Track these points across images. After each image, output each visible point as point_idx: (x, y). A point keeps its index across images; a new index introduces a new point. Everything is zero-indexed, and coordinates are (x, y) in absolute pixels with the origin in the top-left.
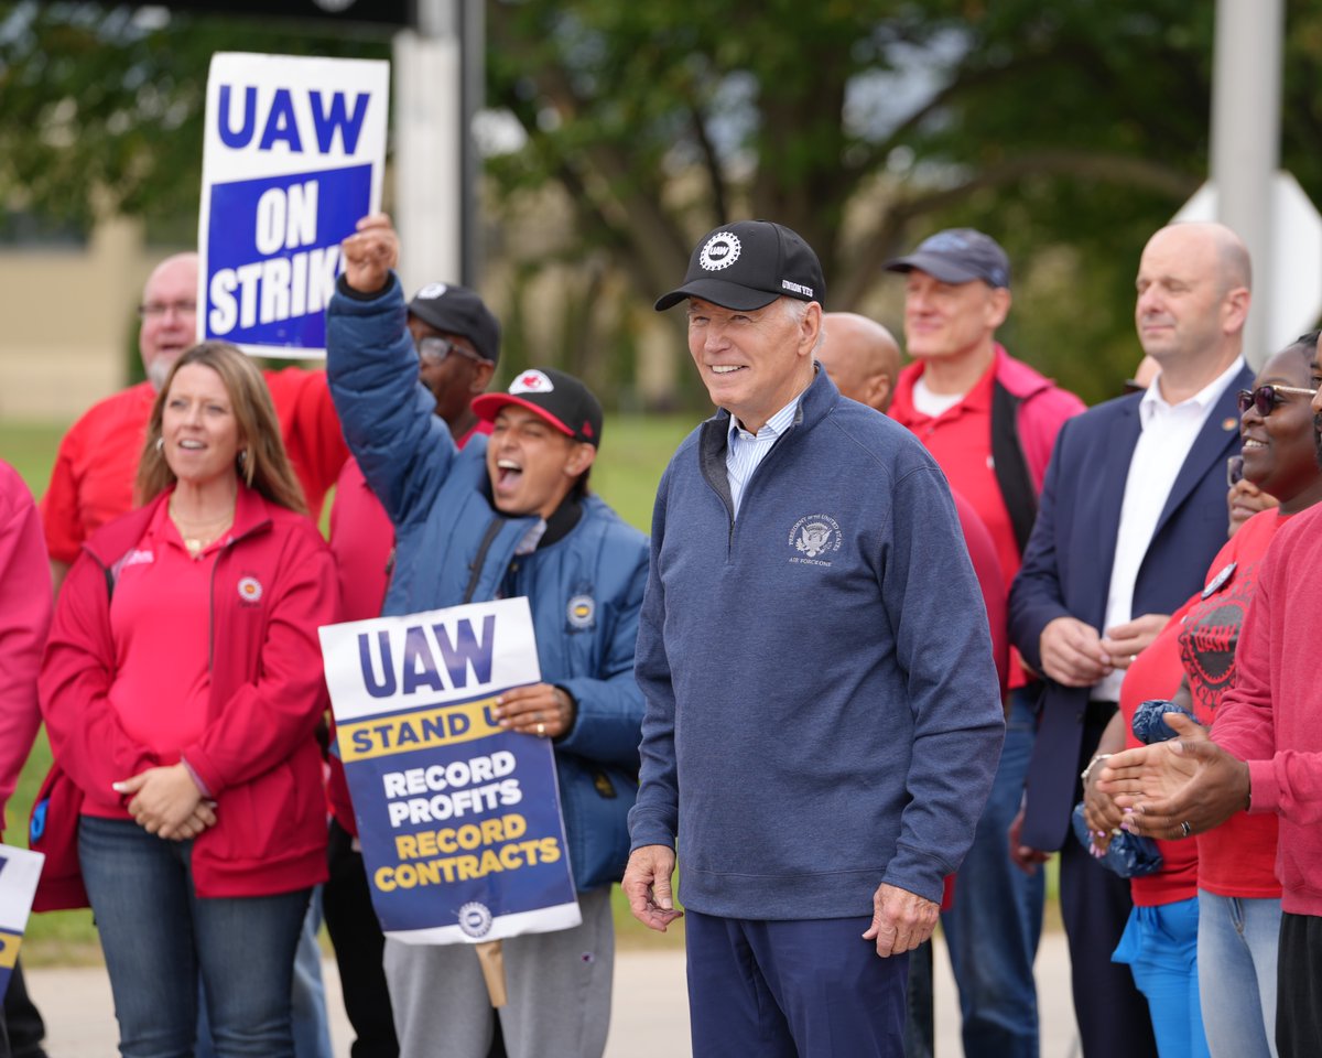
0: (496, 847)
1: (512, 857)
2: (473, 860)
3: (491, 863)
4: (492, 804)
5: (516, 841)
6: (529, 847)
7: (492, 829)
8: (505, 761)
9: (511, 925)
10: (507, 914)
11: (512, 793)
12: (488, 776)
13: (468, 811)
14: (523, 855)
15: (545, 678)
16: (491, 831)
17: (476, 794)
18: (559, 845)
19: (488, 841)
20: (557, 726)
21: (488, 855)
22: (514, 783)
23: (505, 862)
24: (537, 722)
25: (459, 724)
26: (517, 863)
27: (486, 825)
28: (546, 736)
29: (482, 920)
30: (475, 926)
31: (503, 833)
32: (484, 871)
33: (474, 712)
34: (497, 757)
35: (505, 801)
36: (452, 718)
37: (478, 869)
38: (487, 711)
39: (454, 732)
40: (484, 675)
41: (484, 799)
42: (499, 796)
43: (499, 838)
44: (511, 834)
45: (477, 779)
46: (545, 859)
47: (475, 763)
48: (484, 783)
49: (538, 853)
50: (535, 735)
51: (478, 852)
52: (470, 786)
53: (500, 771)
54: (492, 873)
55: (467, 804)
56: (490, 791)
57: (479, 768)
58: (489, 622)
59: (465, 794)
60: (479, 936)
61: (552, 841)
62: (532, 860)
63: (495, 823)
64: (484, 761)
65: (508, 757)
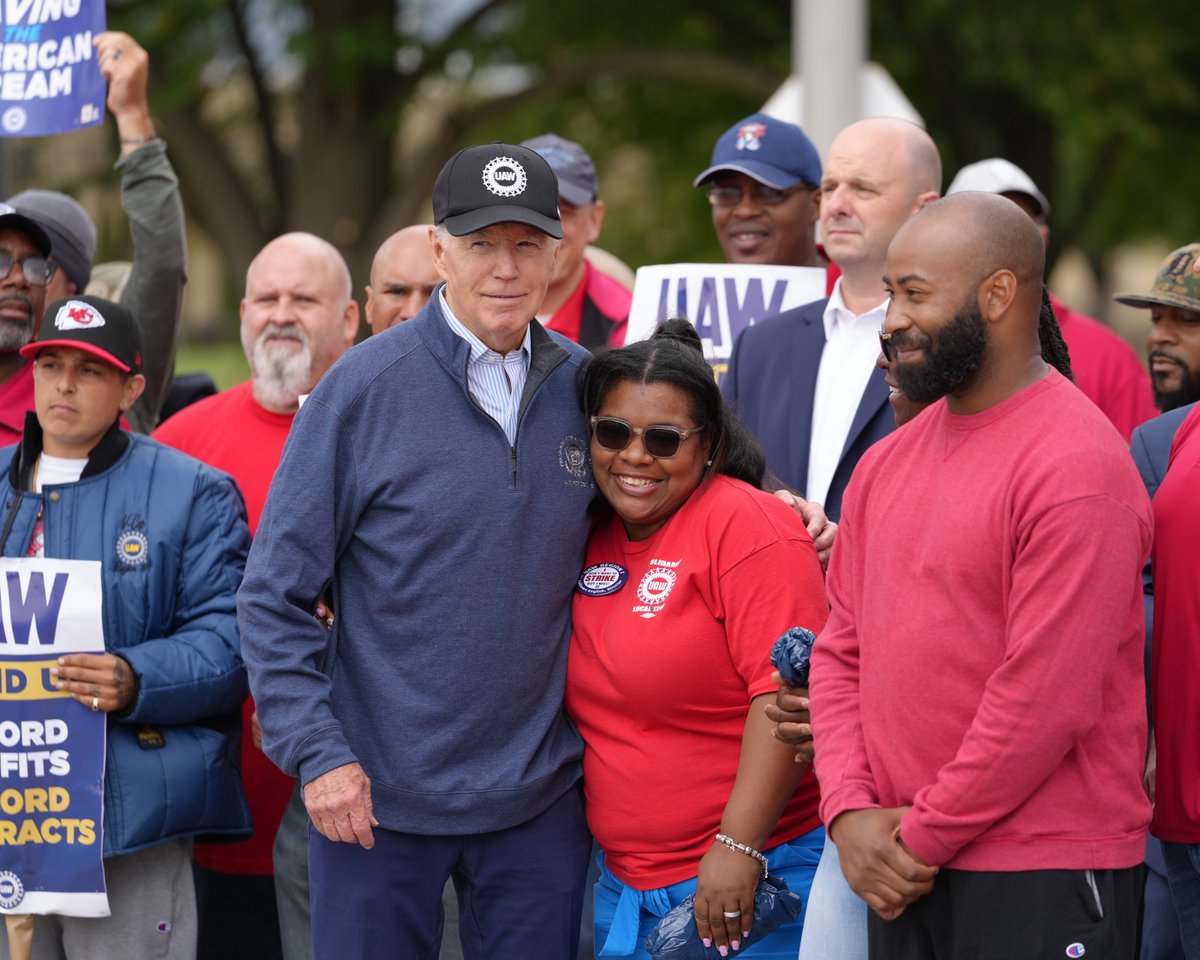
0: (39, 818)
1: (52, 831)
2: (12, 826)
3: (30, 833)
4: (40, 771)
5: (59, 816)
6: (70, 824)
7: (36, 797)
8: (57, 730)
9: (43, 902)
10: (40, 890)
11: (61, 765)
12: (39, 742)
13: (14, 774)
14: (63, 831)
15: (109, 648)
16: (35, 800)
17: (23, 758)
18: (96, 829)
19: (30, 809)
20: (112, 703)
21: (29, 825)
22: (65, 754)
23: (45, 835)
24: (93, 694)
25: (16, 681)
26: (56, 839)
27: (29, 793)
28: (100, 710)
29: (13, 891)
30: (6, 896)
31: (47, 804)
32: (22, 840)
33: (33, 671)
34: (51, 724)
35: (54, 771)
36: (10, 673)
37: (16, 837)
38: (46, 673)
39: (10, 689)
40: (47, 636)
41: (31, 765)
42: (47, 764)
43: (43, 809)
44: (55, 807)
45: (26, 743)
46: (82, 840)
47: (26, 725)
48: (34, 748)
49: (77, 832)
50: (88, 708)
51: (18, 819)
52: (19, 748)
53: (52, 739)
54: (30, 844)
55: (14, 767)
56: (39, 758)
57: (30, 731)
58: (61, 580)
59: (13, 756)
60: (9, 908)
61: (91, 823)
62: (70, 840)
63: (40, 792)
64: (36, 725)
65: (62, 725)
